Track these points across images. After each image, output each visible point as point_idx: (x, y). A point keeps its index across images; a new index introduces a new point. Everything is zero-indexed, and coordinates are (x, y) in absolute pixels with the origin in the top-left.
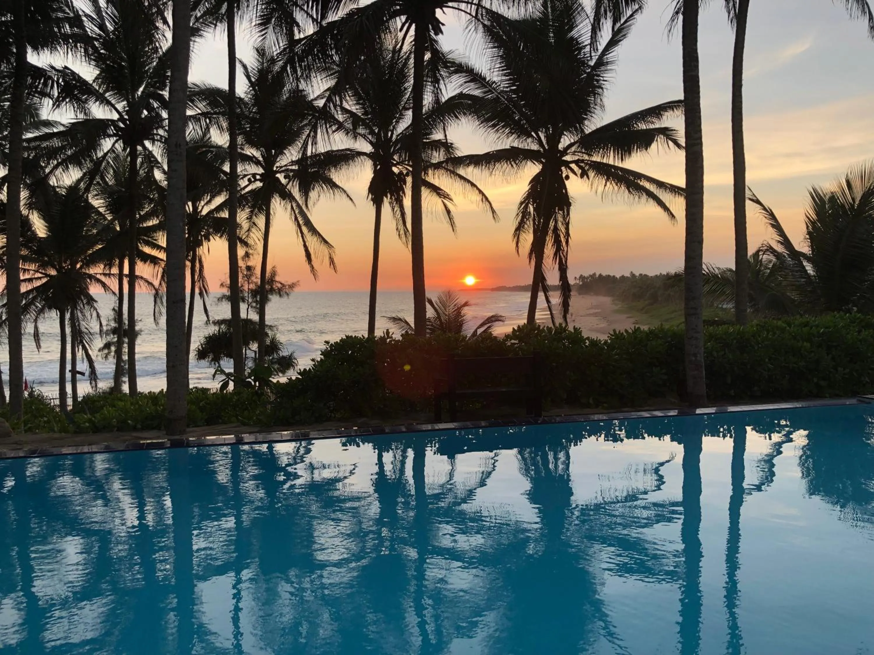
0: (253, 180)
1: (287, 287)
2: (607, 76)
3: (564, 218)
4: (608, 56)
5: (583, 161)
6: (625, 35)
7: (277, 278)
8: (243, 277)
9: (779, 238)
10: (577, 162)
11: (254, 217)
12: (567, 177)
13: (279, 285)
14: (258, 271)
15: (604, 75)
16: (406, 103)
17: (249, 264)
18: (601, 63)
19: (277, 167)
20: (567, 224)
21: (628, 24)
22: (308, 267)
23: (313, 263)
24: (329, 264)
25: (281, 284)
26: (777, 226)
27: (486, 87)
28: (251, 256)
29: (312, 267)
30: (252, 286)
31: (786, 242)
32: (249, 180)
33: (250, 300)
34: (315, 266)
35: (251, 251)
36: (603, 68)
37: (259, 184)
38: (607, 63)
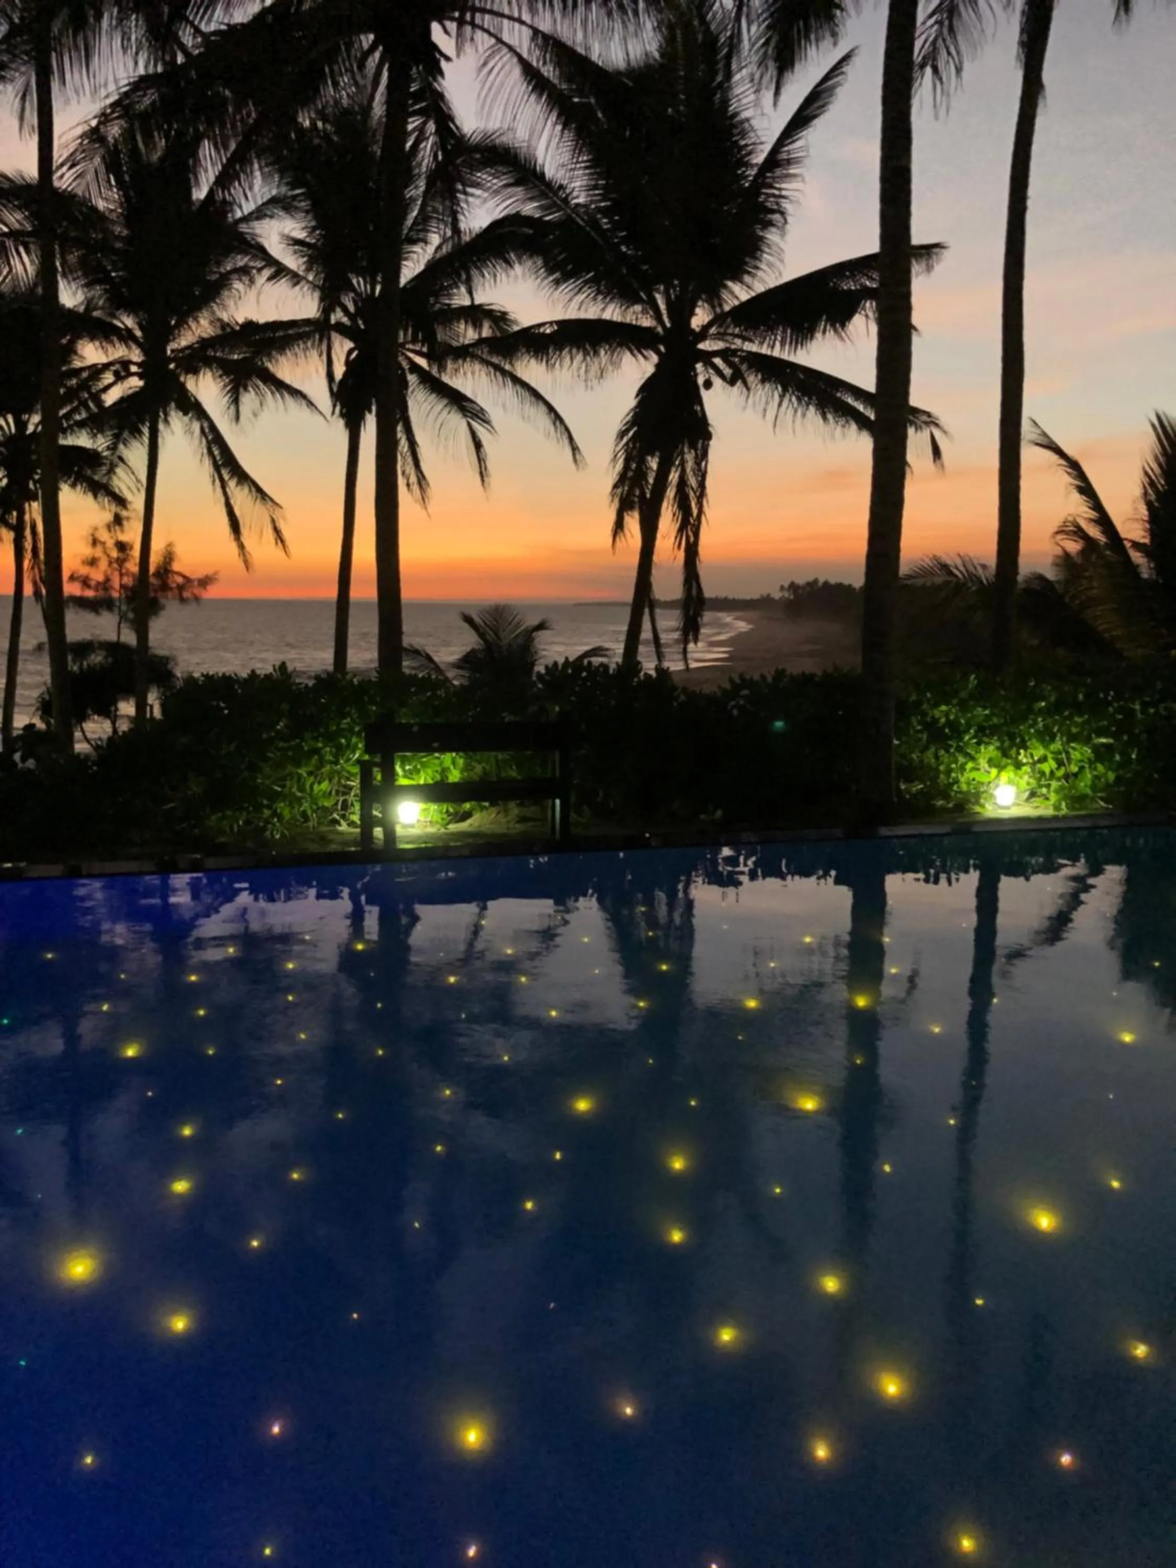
0: (123, 374)
1: (196, 583)
2: (788, 187)
3: (698, 464)
4: (791, 147)
5: (734, 352)
6: (823, 106)
7: (176, 567)
8: (110, 563)
9: (1093, 514)
10: (725, 354)
11: (121, 446)
12: (708, 384)
13: (180, 580)
14: (136, 552)
15: (783, 186)
16: (411, 229)
17: (123, 538)
18: (775, 161)
19: (172, 351)
20: (704, 475)
21: (830, 83)
22: (233, 547)
23: (243, 539)
24: (273, 542)
25: (184, 577)
26: (1086, 490)
27: (547, 197)
28: (125, 523)
29: (241, 547)
30: (128, 581)
31: (1104, 521)
32: (116, 374)
33: (124, 608)
34: (246, 543)
35: (124, 513)
36: (778, 172)
37: (135, 383)
38: (789, 162)
